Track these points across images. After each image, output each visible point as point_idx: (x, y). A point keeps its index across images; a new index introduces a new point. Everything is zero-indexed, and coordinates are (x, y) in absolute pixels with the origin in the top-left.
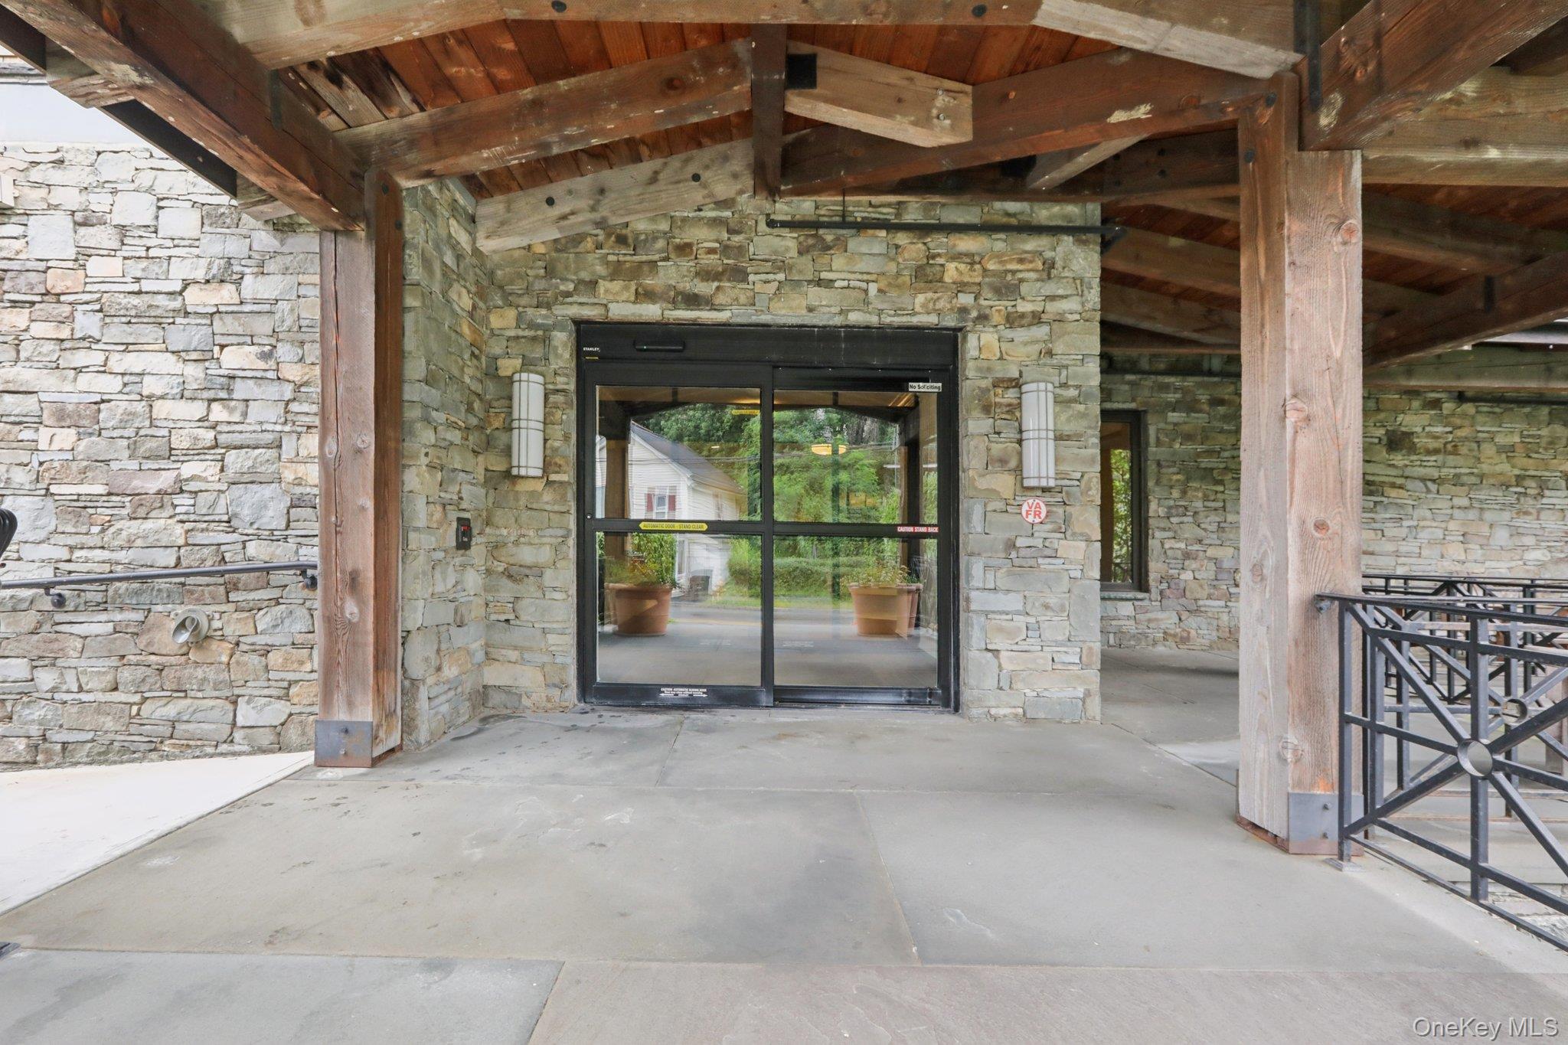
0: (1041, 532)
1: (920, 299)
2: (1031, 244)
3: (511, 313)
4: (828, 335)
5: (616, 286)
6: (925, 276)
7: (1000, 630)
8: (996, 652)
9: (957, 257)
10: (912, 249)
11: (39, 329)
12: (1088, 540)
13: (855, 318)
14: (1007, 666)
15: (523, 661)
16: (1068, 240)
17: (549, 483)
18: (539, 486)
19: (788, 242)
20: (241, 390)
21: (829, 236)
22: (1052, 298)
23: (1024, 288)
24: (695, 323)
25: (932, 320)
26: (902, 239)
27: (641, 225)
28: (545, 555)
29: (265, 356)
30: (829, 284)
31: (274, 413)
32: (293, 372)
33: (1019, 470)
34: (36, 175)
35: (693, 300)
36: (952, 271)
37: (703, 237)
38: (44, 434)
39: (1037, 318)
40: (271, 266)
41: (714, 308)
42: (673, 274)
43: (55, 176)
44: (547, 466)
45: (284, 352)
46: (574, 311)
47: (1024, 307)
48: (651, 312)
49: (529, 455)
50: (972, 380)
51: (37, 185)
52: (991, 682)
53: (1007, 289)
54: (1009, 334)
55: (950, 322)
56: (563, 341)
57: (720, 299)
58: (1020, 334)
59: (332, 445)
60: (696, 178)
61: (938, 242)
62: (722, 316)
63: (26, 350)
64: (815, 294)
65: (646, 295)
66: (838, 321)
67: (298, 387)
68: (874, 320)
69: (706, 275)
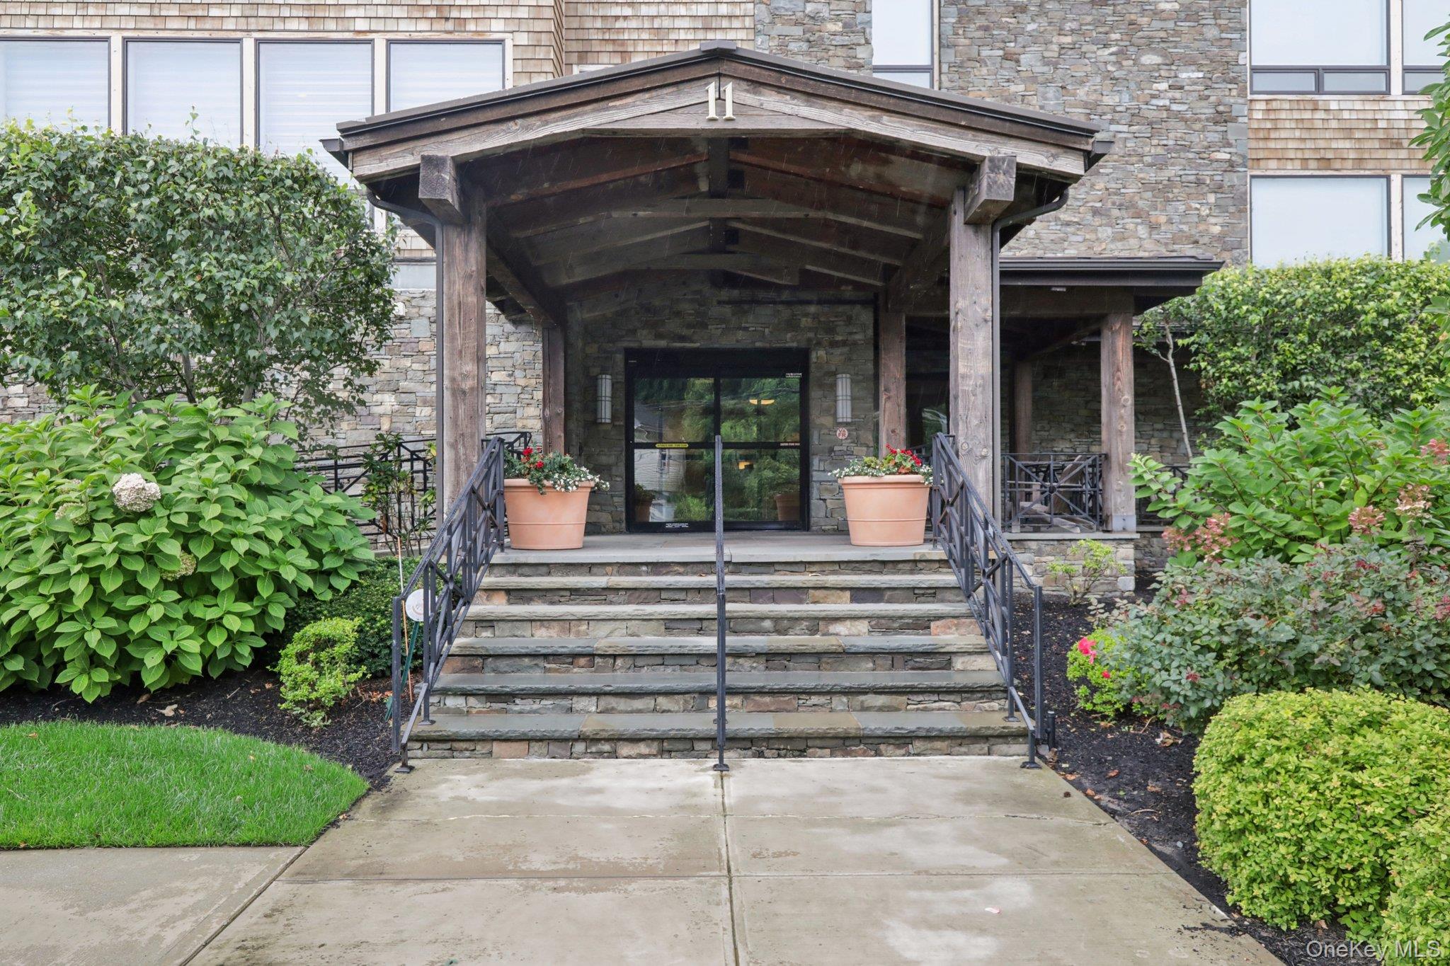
0: (846, 444)
1: (789, 335)
2: (841, 309)
3: (596, 346)
4: (744, 352)
5: (645, 332)
6: (792, 325)
7: (827, 489)
8: (824, 500)
9: (806, 315)
10: (786, 313)
11: (415, 366)
12: (868, 447)
13: (758, 344)
14: (830, 506)
15: (601, 511)
16: (858, 307)
17: (614, 426)
18: (609, 427)
19: (727, 310)
20: (499, 389)
21: (746, 307)
22: (851, 333)
23: (838, 329)
24: (683, 348)
25: (795, 345)
26: (780, 307)
27: (657, 302)
28: (612, 460)
29: (510, 376)
30: (746, 329)
31: (513, 399)
32: (522, 382)
33: (835, 415)
34: (414, 303)
35: (682, 338)
36: (805, 322)
37: (687, 308)
38: (418, 410)
39: (844, 343)
40: (511, 338)
41: (692, 342)
42: (673, 326)
43: (422, 303)
44: (614, 417)
45: (518, 373)
46: (626, 344)
47: (839, 338)
48: (662, 343)
49: (606, 412)
50: (814, 373)
51: (414, 307)
52: (822, 514)
53: (831, 330)
54: (831, 351)
55: (803, 345)
56: (619, 357)
57: (695, 337)
58: (838, 351)
59: (547, 412)
60: (684, 283)
61: (798, 309)
62: (697, 345)
63: (410, 374)
64: (740, 334)
65: (659, 336)
66: (750, 346)
67: (523, 388)
68: (767, 345)
69: (689, 326)
